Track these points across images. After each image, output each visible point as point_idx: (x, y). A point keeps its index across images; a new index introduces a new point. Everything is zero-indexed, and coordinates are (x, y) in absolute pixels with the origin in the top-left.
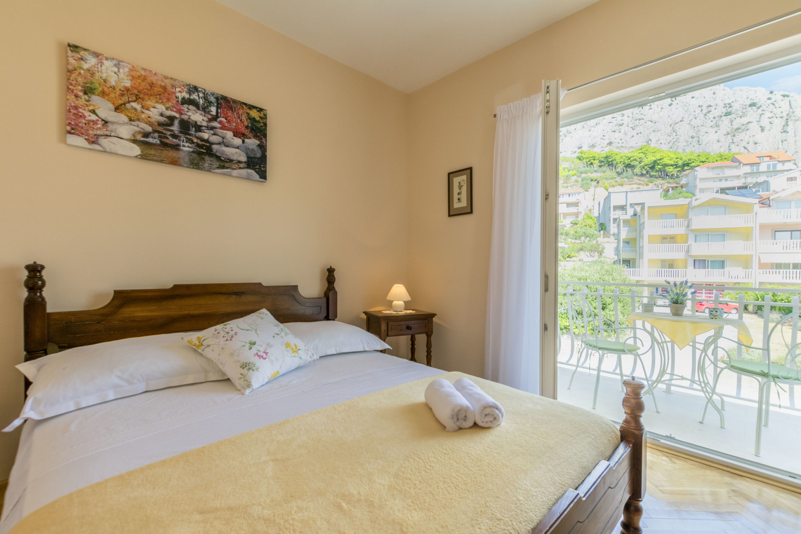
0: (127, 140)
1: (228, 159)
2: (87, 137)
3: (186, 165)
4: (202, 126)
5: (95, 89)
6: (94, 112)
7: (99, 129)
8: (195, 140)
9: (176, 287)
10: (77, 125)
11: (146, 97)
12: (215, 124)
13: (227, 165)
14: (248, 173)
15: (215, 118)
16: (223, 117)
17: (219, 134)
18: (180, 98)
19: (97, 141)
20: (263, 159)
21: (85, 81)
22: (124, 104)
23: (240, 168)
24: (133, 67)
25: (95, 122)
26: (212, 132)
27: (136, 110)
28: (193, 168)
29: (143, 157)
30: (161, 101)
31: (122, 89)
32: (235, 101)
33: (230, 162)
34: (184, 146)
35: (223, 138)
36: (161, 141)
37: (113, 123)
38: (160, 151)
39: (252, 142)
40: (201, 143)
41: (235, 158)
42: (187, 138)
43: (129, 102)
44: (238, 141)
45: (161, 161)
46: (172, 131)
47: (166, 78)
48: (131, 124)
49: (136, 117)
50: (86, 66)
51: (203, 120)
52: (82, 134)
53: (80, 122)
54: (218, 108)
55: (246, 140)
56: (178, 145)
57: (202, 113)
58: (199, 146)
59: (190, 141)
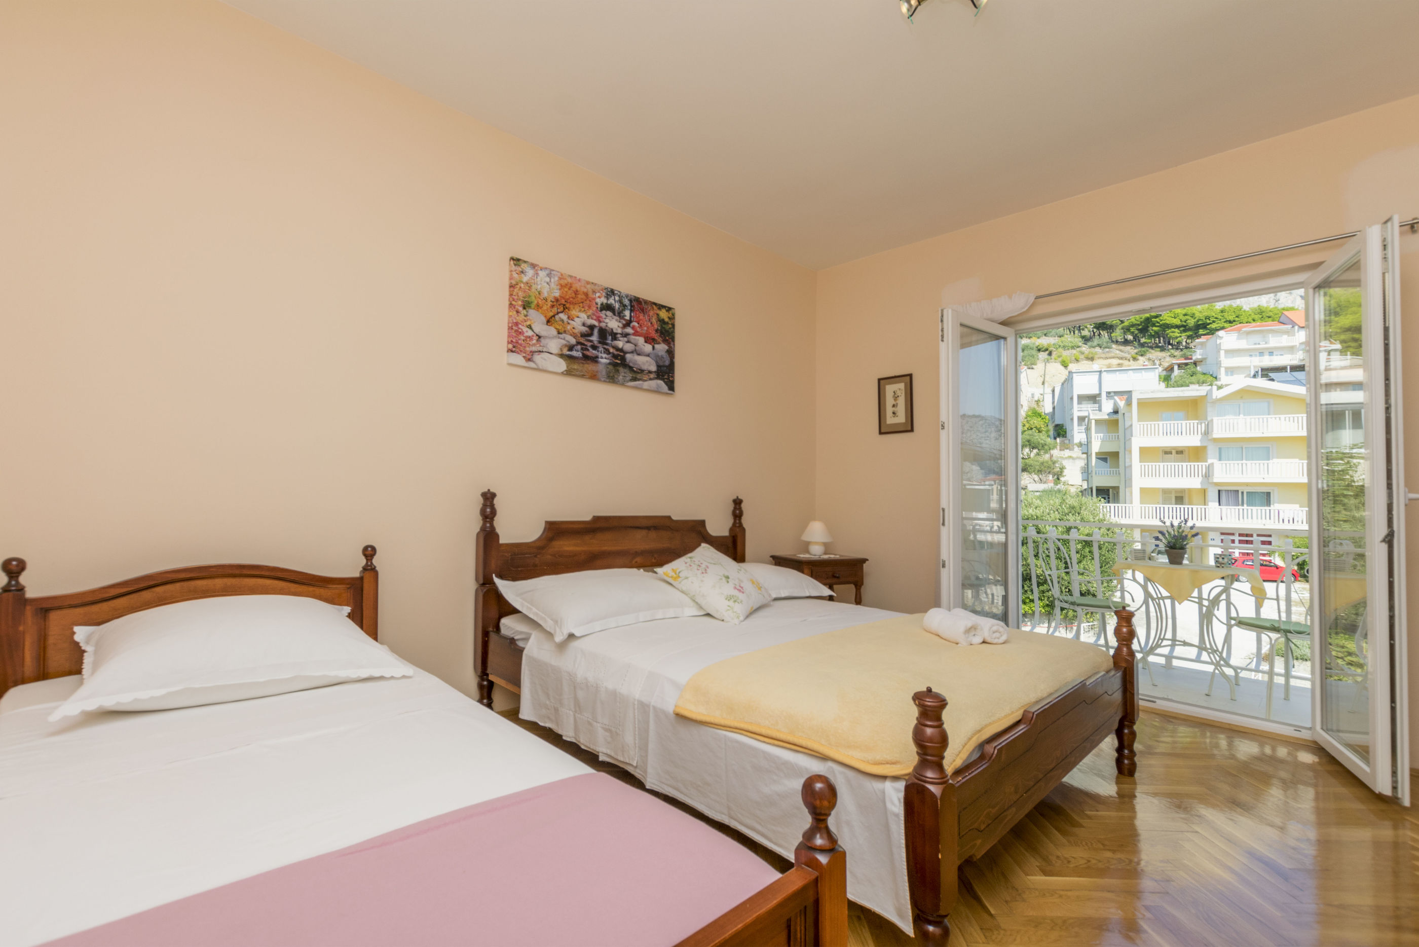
0: (555, 355)
1: (640, 370)
2: (524, 355)
3: (603, 379)
4: (617, 334)
5: (532, 302)
6: (530, 327)
7: (534, 345)
8: (611, 350)
9: (597, 519)
10: (517, 343)
11: (571, 306)
12: (629, 330)
13: (639, 376)
14: (658, 385)
15: (628, 324)
16: (636, 322)
17: (632, 341)
18: (599, 304)
19: (532, 358)
20: (671, 367)
21: (524, 295)
22: (554, 316)
23: (651, 379)
24: (562, 275)
25: (530, 338)
26: (626, 339)
27: (562, 321)
28: (609, 382)
29: (569, 373)
30: (583, 309)
31: (553, 300)
32: (646, 302)
33: (641, 373)
34: (602, 358)
35: (636, 346)
36: (583, 354)
37: (545, 337)
38: (581, 365)
39: (662, 348)
40: (616, 353)
41: (645, 367)
42: (604, 348)
43: (558, 313)
44: (648, 348)
45: (582, 376)
46: (591, 341)
47: (588, 283)
48: (559, 338)
49: (563, 329)
50: (525, 279)
51: (618, 326)
52: (521, 351)
53: (519, 339)
54: (631, 311)
55: (657, 346)
56: (597, 357)
57: (618, 318)
58: (615, 356)
59: (607, 351)
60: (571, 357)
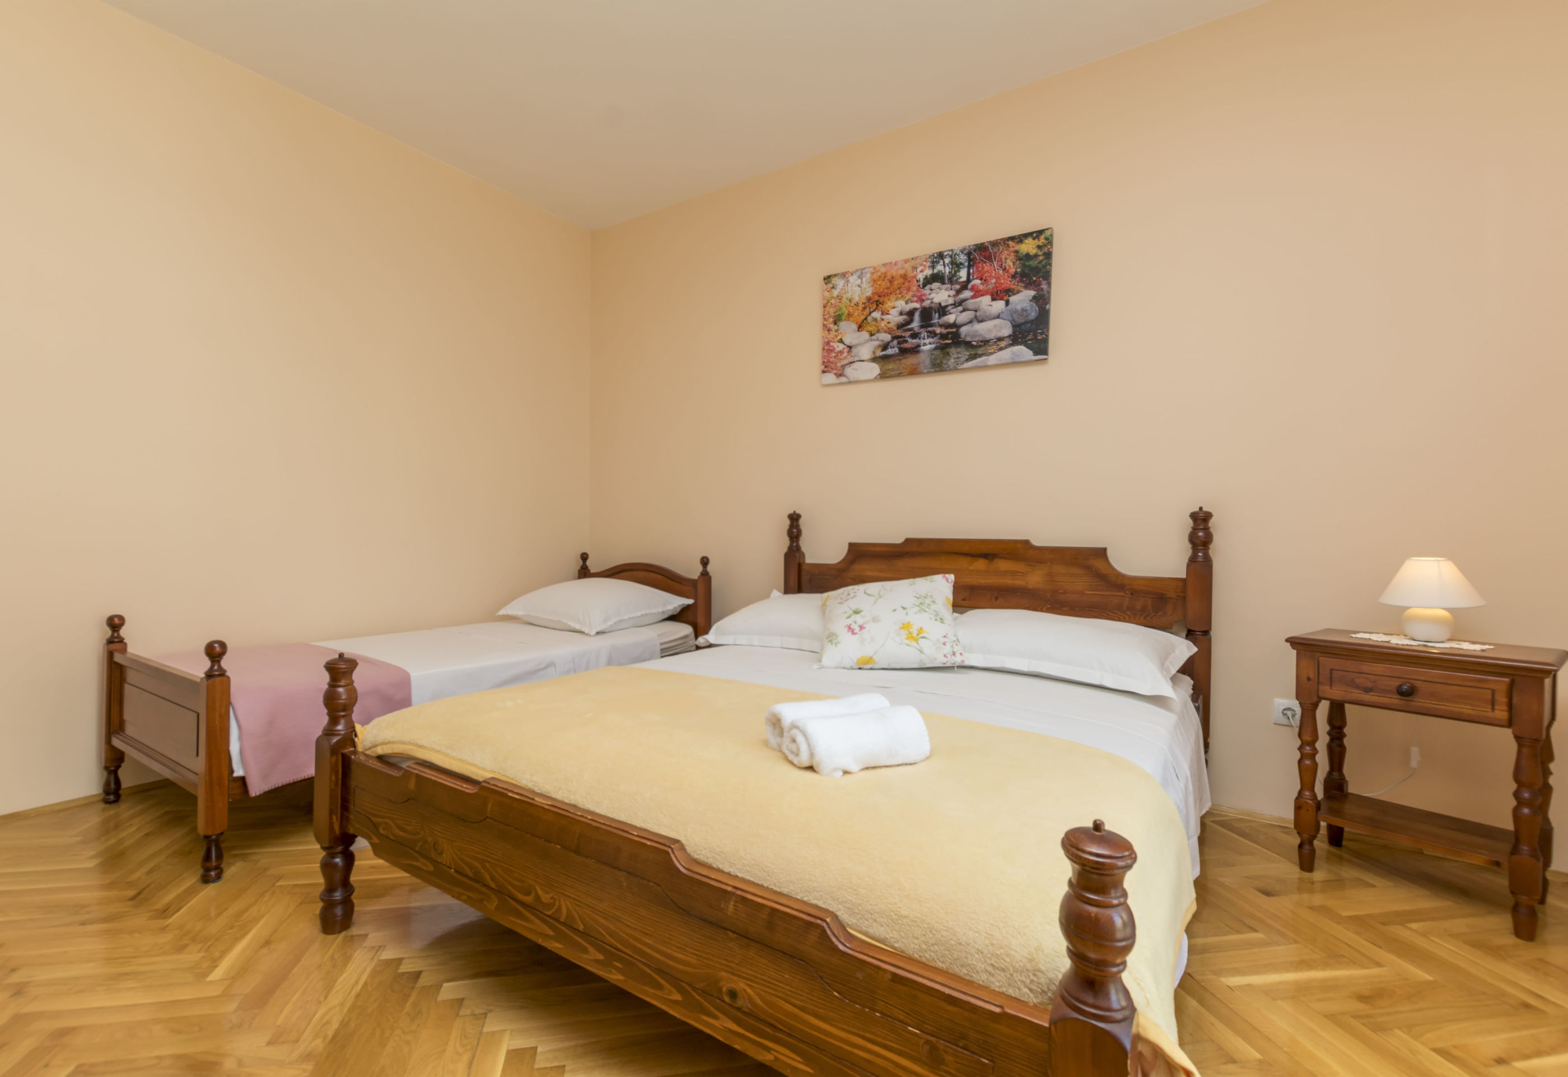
0: (868, 361)
1: (982, 342)
2: (835, 372)
3: (925, 371)
4: (946, 307)
5: (842, 314)
6: (841, 341)
7: (845, 358)
8: (938, 330)
10: (829, 361)
11: (886, 299)
12: (967, 294)
13: (980, 351)
14: (1014, 353)
15: (964, 286)
16: (977, 279)
17: (970, 307)
18: (922, 280)
19: (843, 372)
20: (1043, 318)
21: (835, 310)
22: (866, 319)
23: (1001, 349)
24: (875, 268)
25: (841, 352)
26: (960, 308)
27: (875, 320)
28: (936, 371)
29: (883, 376)
30: (900, 296)
31: (864, 301)
32: (995, 244)
33: (985, 345)
34: (925, 344)
35: (976, 311)
36: (899, 349)
37: (856, 346)
38: (898, 362)
39: (1023, 298)
40: (944, 331)
41: (992, 335)
42: (928, 332)
43: (870, 313)
44: (999, 305)
45: (900, 375)
46: (911, 329)
47: (906, 261)
48: (871, 340)
49: (876, 329)
50: (835, 293)
51: (949, 296)
52: (832, 369)
53: (831, 358)
54: (969, 267)
55: (1013, 299)
56: (917, 346)
58: (943, 337)
59: (931, 335)
60: (885, 358)
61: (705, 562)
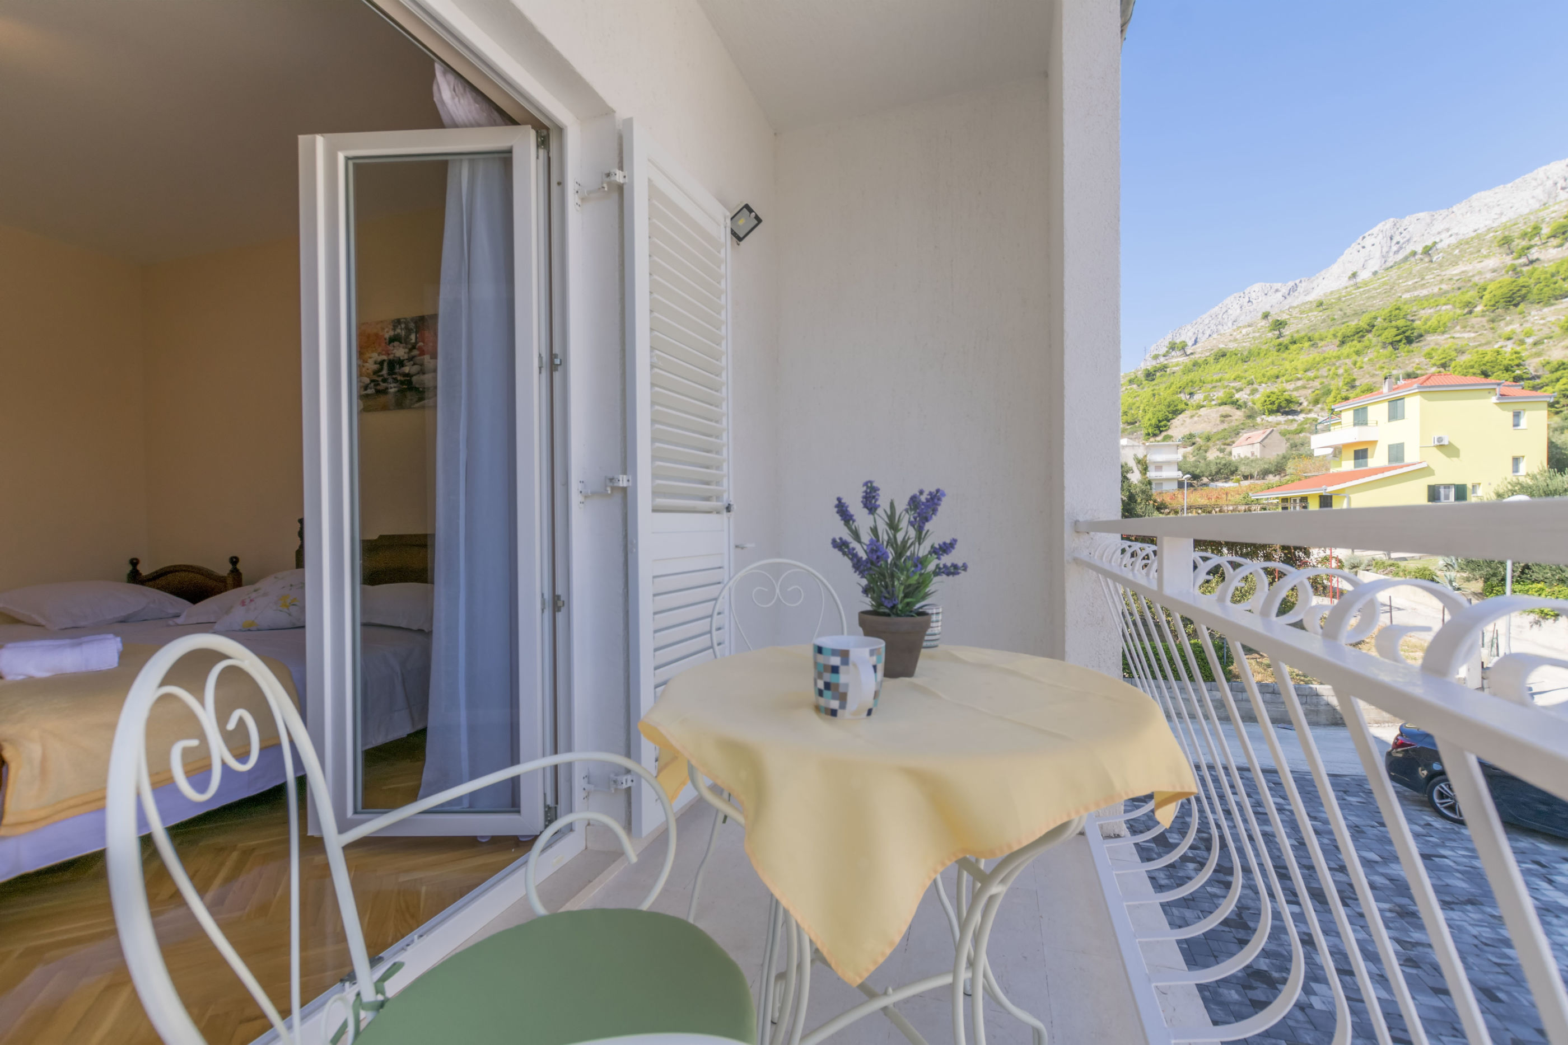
3: (392, 407)
4: (403, 361)
8: (399, 378)
12: (415, 352)
15: (414, 347)
16: (421, 342)
17: (418, 364)
18: (388, 338)
26: (412, 362)
28: (398, 408)
30: (375, 349)
32: (430, 317)
33: (426, 391)
34: (391, 388)
35: (421, 367)
36: (375, 389)
38: (375, 401)
40: (402, 379)
42: (394, 379)
45: (377, 410)
46: (382, 376)
51: (405, 353)
54: (417, 333)
56: (387, 388)
57: (404, 345)
58: (402, 383)
59: (395, 380)
60: (367, 396)
61: (234, 561)
